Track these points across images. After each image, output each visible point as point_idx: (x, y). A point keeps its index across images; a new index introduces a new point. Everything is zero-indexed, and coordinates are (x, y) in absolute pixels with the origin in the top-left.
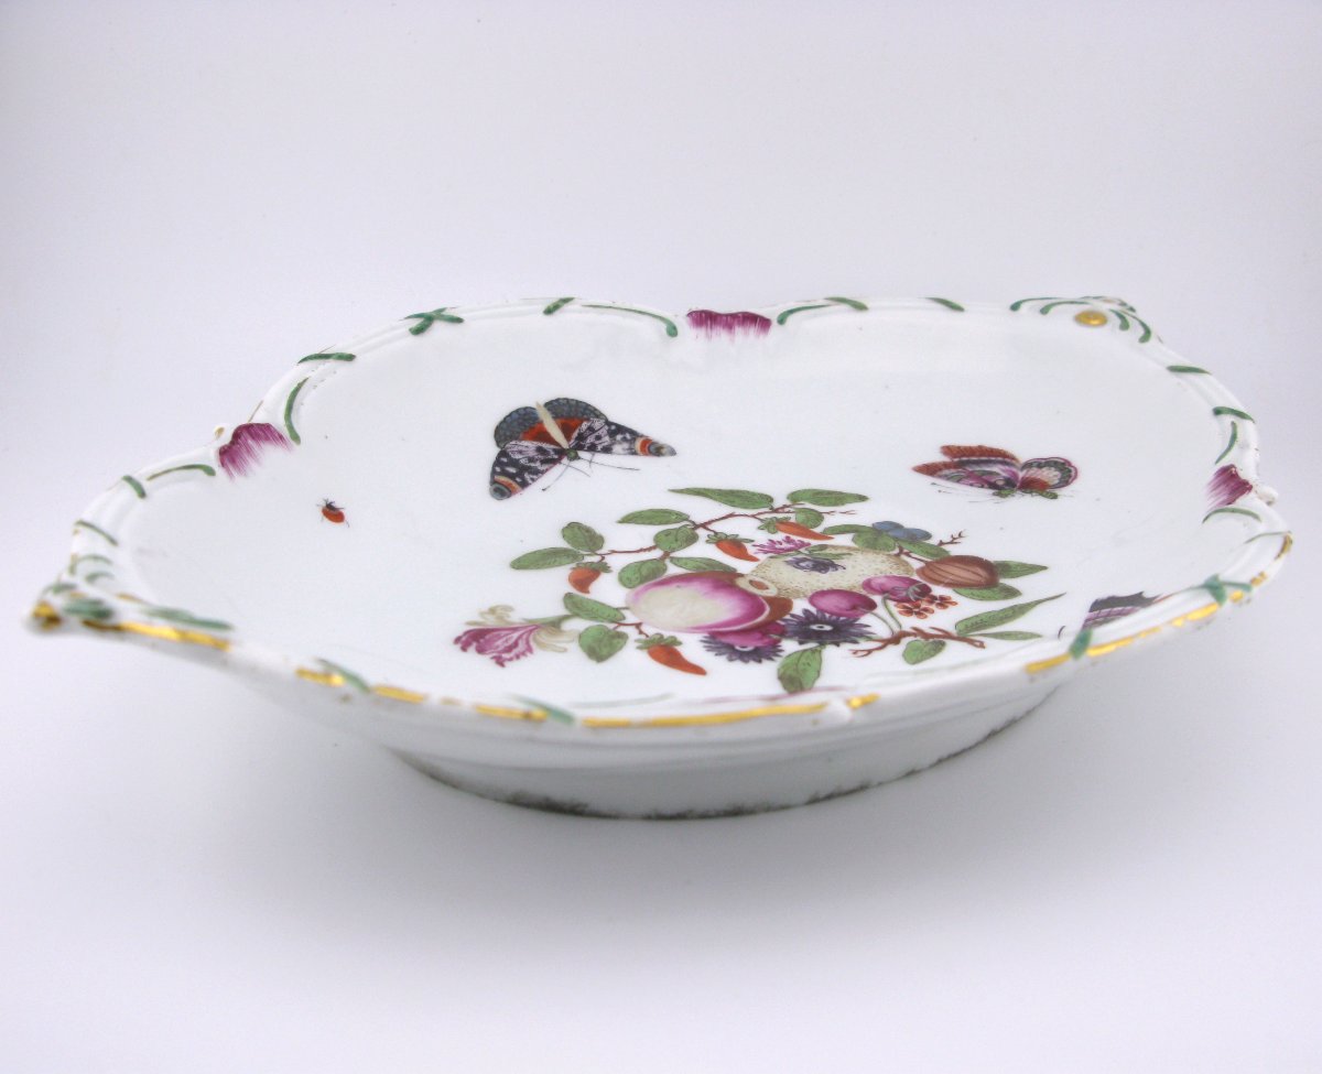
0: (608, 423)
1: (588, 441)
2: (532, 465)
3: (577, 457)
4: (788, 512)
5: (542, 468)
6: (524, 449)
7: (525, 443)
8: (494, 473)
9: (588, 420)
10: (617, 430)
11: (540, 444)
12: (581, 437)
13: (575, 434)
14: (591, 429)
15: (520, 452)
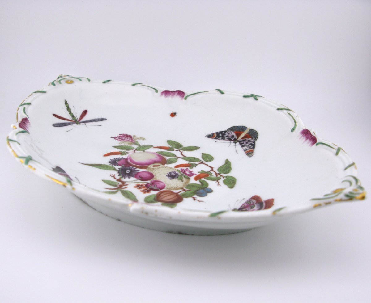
0: (254, 142)
1: (244, 142)
2: (226, 137)
4: (216, 176)
5: (226, 139)
7: (233, 133)
8: (217, 133)
9: (252, 138)
10: (254, 145)
11: (235, 135)
14: (249, 141)
15: (229, 134)
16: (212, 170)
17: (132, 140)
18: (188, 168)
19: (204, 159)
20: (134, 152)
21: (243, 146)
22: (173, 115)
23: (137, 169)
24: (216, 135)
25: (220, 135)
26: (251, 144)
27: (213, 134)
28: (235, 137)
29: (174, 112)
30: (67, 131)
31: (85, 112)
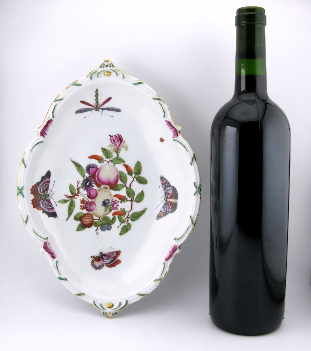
0: (169, 213)
1: (167, 205)
3: (164, 200)
4: (126, 219)
5: (165, 191)
6: (170, 190)
7: (171, 192)
8: (167, 181)
9: (171, 209)
10: (166, 213)
11: (170, 195)
12: (168, 205)
13: (169, 204)
14: (169, 208)
15: (169, 189)
16: (129, 212)
17: (119, 146)
18: (120, 201)
19: (137, 197)
20: (108, 162)
21: (163, 207)
22: (162, 140)
23: (94, 185)
24: (165, 181)
25: (166, 184)
26: (166, 211)
27: (165, 179)
28: (169, 196)
29: (164, 139)
30: (84, 118)
31: (109, 99)
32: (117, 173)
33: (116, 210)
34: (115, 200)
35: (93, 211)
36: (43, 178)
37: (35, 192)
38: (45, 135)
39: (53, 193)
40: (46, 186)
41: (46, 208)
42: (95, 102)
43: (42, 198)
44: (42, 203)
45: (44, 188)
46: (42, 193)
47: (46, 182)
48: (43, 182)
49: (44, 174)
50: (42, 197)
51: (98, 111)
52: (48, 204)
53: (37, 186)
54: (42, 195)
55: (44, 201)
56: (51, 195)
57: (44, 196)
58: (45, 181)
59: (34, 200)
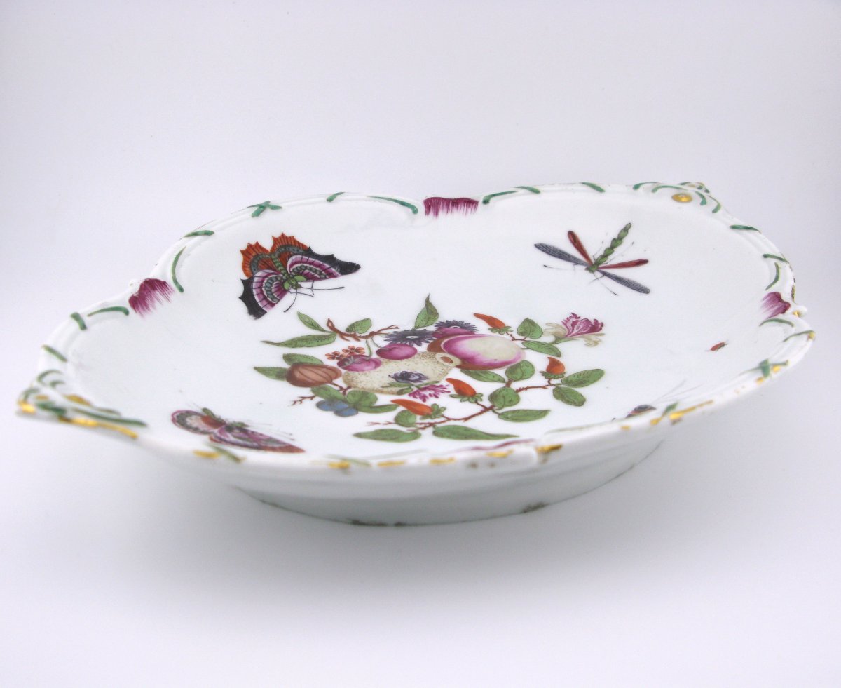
4: (421, 424)
16: (449, 419)
17: (577, 334)
18: (453, 392)
19: (514, 411)
20: (514, 339)
22: (719, 347)
23: (425, 344)
30: (545, 266)
31: (642, 262)
32: (514, 360)
33: (419, 401)
34: (441, 386)
35: (351, 373)
36: (330, 259)
37: (283, 249)
38: (432, 213)
39: (312, 294)
40: (315, 271)
41: (260, 287)
42: (602, 253)
43: (280, 272)
44: (266, 274)
45: (307, 271)
46: (291, 270)
47: (325, 270)
48: (321, 263)
49: (342, 256)
50: (283, 272)
51: (592, 271)
52: (273, 290)
53: (301, 252)
54: (286, 269)
55: (274, 279)
56: (301, 290)
57: (286, 275)
58: (327, 266)
59: (261, 251)
